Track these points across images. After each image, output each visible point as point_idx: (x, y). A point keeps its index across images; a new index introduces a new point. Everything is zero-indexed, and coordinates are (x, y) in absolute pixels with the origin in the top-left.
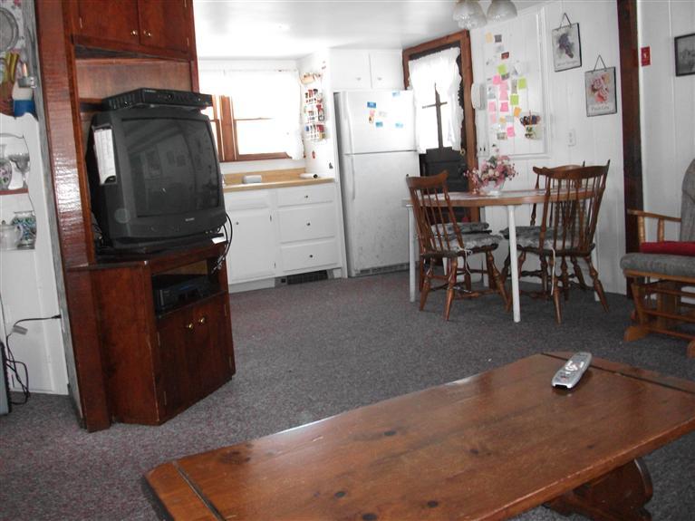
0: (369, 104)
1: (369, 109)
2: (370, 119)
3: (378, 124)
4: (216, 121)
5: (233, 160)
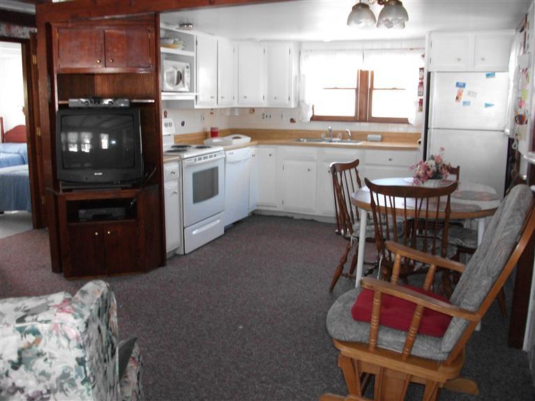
0: (458, 85)
1: (458, 88)
2: (457, 98)
3: (465, 103)
4: (357, 90)
5: (365, 121)
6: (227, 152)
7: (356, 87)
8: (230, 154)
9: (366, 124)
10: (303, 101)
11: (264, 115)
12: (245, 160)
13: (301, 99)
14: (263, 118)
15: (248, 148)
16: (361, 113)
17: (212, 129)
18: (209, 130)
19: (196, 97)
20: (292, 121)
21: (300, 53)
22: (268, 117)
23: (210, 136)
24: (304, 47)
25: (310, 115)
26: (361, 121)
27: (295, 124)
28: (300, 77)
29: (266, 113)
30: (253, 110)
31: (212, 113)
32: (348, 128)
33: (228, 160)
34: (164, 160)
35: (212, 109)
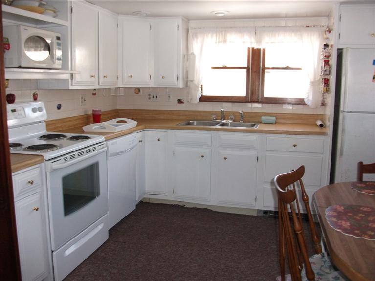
0: (374, 62)
2: (374, 78)
4: (248, 69)
5: (258, 102)
6: (110, 143)
7: (246, 66)
8: (112, 144)
9: (259, 105)
10: (192, 81)
11: (149, 95)
12: (132, 148)
13: (190, 78)
14: (149, 98)
15: (135, 134)
16: (252, 93)
17: (93, 111)
18: (91, 112)
19: (72, 75)
20: (180, 101)
21: (188, 31)
22: (155, 97)
23: (92, 119)
24: (192, 24)
25: (199, 95)
26: (252, 102)
27: (182, 105)
28: (188, 55)
29: (152, 94)
30: (138, 90)
31: (94, 94)
32: (240, 109)
33: (110, 152)
34: (13, 167)
35: (95, 90)
